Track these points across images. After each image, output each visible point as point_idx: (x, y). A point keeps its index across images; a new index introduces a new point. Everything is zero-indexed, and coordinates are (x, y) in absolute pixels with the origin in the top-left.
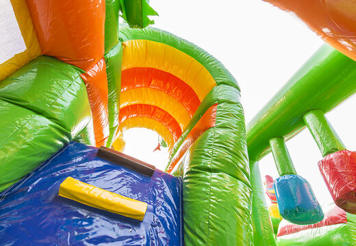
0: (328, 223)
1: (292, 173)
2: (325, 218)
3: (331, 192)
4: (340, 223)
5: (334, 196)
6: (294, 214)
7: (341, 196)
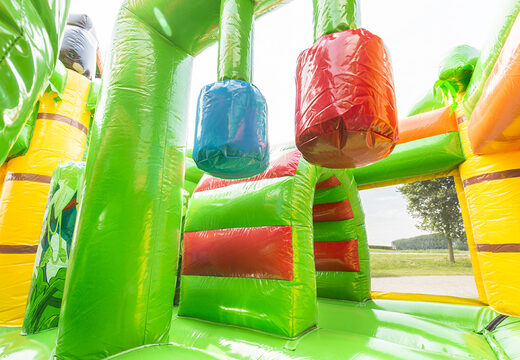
0: (271, 175)
1: (242, 79)
2: (270, 167)
3: (298, 119)
4: (286, 175)
5: (298, 130)
6: (217, 159)
7: (314, 126)
